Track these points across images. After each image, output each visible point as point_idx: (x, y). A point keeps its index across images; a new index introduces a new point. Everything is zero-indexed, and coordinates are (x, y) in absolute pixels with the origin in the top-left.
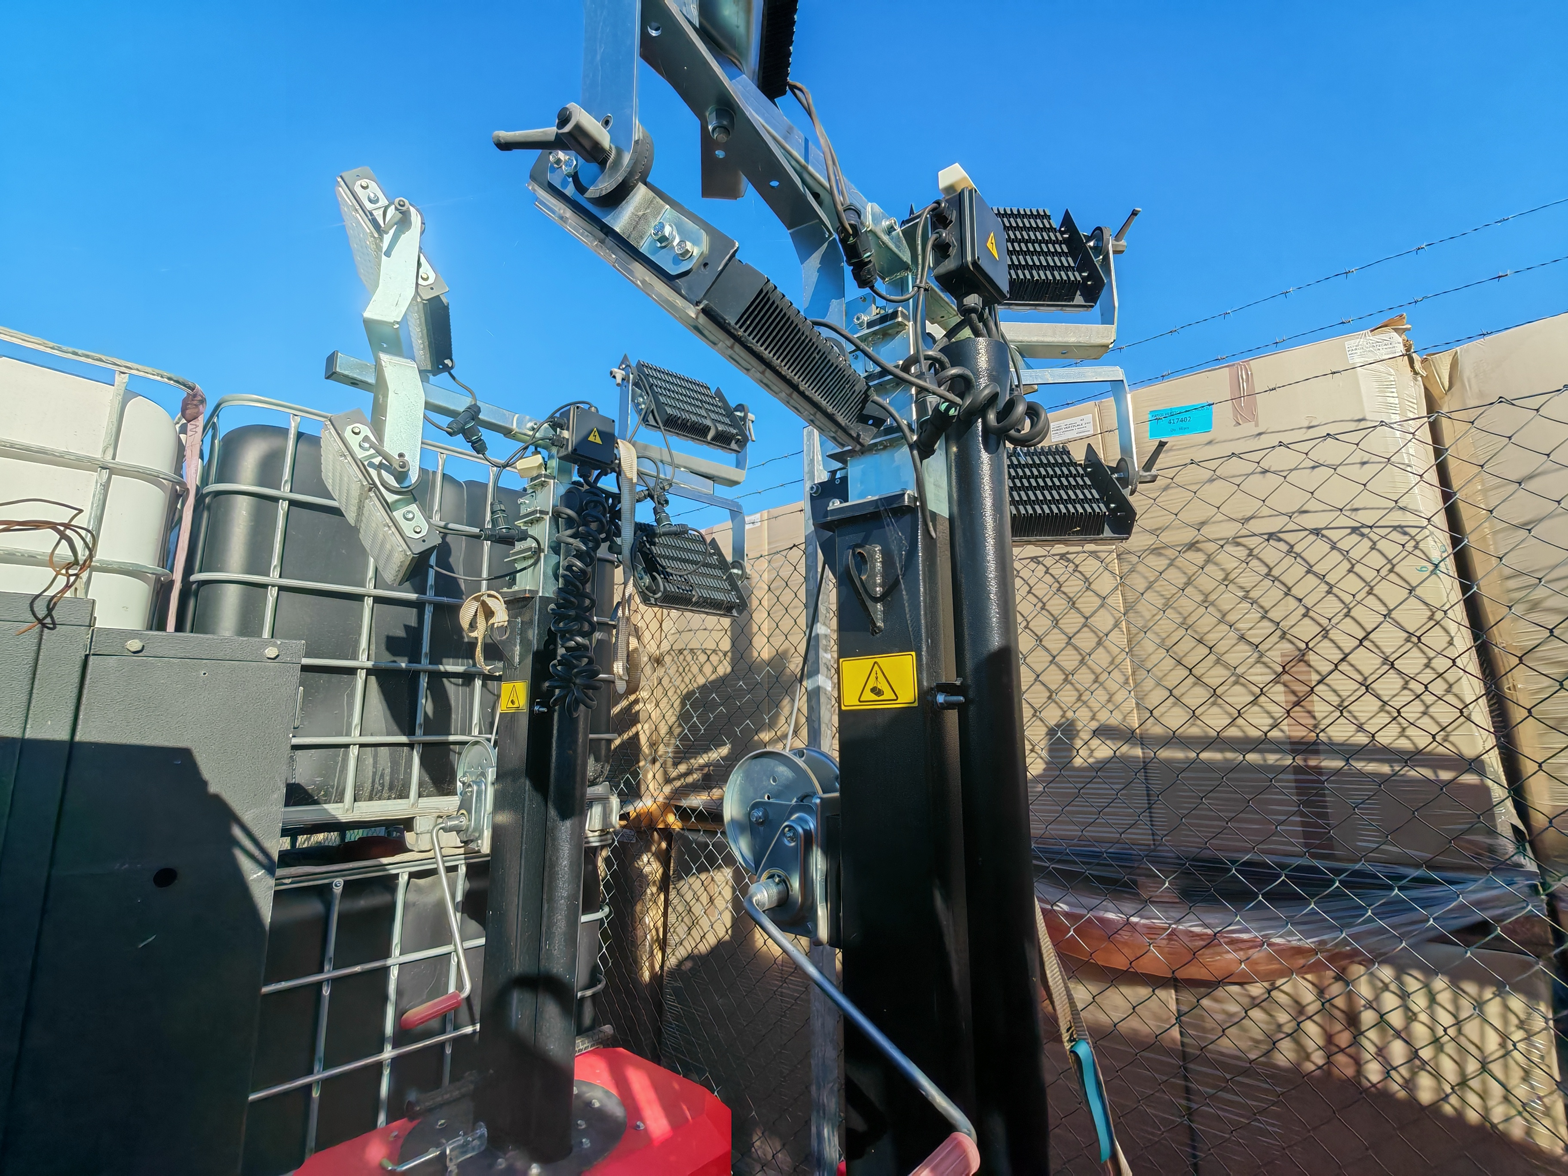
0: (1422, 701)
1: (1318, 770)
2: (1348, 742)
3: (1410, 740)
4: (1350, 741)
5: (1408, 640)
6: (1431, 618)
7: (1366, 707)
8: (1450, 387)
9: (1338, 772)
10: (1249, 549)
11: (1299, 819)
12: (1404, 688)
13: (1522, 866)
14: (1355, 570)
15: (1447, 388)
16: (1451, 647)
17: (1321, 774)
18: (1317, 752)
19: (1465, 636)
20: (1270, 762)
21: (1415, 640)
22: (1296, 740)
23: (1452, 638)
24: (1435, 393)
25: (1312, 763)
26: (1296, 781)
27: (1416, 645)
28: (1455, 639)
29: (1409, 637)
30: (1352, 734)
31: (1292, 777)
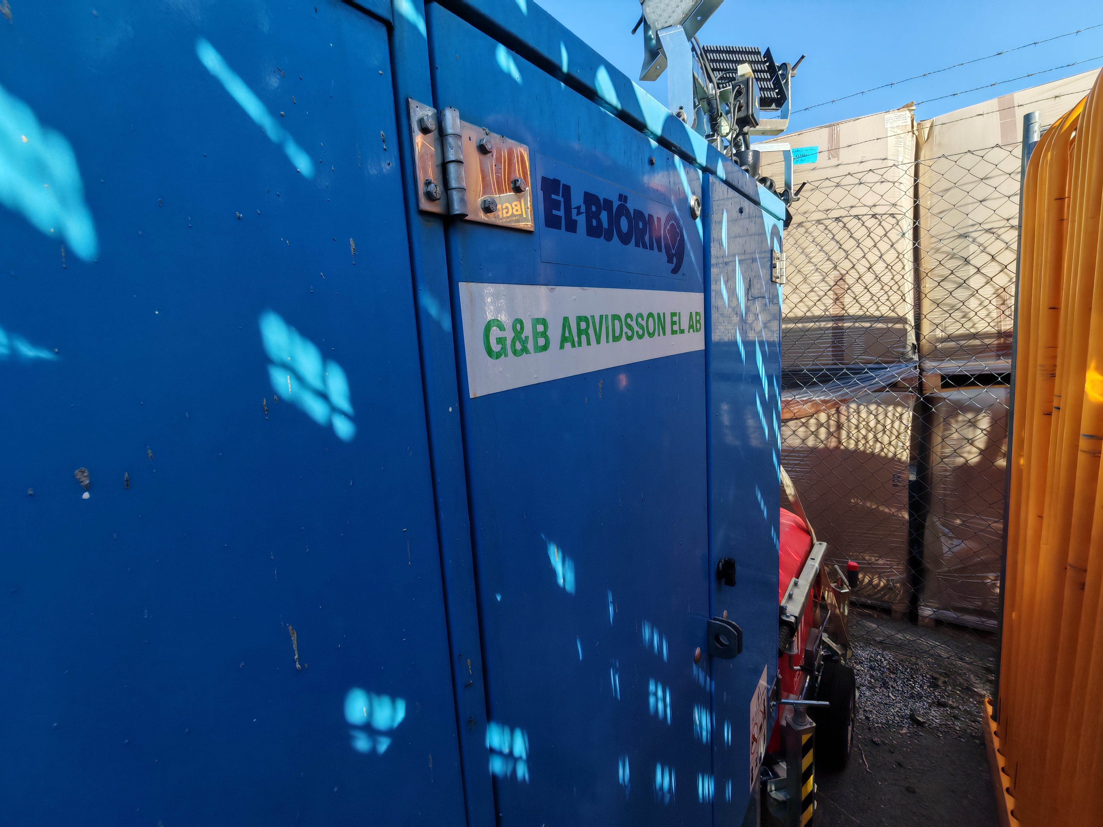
0: (887, 294)
1: (842, 328)
2: (856, 314)
3: (880, 312)
4: (857, 314)
5: (887, 268)
6: (898, 257)
7: (865, 299)
8: (927, 139)
9: (849, 328)
10: (825, 226)
11: (831, 349)
12: (882, 289)
13: (913, 359)
14: (871, 235)
15: (926, 140)
16: (904, 270)
17: (843, 329)
18: (843, 320)
19: (910, 265)
20: (822, 326)
21: (890, 267)
22: (834, 315)
23: (904, 266)
24: (921, 142)
25: (840, 325)
26: (833, 333)
27: (890, 270)
28: (905, 266)
29: (888, 266)
30: (857, 311)
31: (831, 331)
